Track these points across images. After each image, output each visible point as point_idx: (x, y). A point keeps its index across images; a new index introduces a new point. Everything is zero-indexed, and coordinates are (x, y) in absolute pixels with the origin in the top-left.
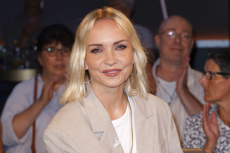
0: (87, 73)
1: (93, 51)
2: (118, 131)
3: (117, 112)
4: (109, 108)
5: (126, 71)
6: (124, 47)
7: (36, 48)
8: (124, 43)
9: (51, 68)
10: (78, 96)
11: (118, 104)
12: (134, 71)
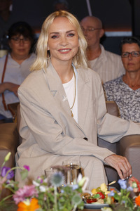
0: (49, 52)
1: (53, 37)
2: (66, 91)
3: (66, 78)
4: (62, 75)
5: (74, 51)
6: (72, 35)
7: (8, 37)
8: (73, 32)
9: (16, 51)
10: (43, 67)
11: (68, 73)
12: (79, 51)
